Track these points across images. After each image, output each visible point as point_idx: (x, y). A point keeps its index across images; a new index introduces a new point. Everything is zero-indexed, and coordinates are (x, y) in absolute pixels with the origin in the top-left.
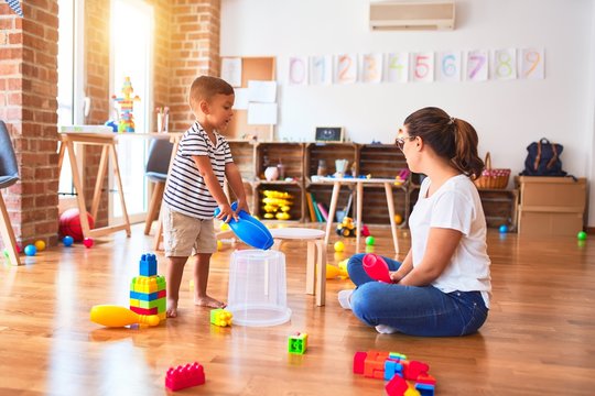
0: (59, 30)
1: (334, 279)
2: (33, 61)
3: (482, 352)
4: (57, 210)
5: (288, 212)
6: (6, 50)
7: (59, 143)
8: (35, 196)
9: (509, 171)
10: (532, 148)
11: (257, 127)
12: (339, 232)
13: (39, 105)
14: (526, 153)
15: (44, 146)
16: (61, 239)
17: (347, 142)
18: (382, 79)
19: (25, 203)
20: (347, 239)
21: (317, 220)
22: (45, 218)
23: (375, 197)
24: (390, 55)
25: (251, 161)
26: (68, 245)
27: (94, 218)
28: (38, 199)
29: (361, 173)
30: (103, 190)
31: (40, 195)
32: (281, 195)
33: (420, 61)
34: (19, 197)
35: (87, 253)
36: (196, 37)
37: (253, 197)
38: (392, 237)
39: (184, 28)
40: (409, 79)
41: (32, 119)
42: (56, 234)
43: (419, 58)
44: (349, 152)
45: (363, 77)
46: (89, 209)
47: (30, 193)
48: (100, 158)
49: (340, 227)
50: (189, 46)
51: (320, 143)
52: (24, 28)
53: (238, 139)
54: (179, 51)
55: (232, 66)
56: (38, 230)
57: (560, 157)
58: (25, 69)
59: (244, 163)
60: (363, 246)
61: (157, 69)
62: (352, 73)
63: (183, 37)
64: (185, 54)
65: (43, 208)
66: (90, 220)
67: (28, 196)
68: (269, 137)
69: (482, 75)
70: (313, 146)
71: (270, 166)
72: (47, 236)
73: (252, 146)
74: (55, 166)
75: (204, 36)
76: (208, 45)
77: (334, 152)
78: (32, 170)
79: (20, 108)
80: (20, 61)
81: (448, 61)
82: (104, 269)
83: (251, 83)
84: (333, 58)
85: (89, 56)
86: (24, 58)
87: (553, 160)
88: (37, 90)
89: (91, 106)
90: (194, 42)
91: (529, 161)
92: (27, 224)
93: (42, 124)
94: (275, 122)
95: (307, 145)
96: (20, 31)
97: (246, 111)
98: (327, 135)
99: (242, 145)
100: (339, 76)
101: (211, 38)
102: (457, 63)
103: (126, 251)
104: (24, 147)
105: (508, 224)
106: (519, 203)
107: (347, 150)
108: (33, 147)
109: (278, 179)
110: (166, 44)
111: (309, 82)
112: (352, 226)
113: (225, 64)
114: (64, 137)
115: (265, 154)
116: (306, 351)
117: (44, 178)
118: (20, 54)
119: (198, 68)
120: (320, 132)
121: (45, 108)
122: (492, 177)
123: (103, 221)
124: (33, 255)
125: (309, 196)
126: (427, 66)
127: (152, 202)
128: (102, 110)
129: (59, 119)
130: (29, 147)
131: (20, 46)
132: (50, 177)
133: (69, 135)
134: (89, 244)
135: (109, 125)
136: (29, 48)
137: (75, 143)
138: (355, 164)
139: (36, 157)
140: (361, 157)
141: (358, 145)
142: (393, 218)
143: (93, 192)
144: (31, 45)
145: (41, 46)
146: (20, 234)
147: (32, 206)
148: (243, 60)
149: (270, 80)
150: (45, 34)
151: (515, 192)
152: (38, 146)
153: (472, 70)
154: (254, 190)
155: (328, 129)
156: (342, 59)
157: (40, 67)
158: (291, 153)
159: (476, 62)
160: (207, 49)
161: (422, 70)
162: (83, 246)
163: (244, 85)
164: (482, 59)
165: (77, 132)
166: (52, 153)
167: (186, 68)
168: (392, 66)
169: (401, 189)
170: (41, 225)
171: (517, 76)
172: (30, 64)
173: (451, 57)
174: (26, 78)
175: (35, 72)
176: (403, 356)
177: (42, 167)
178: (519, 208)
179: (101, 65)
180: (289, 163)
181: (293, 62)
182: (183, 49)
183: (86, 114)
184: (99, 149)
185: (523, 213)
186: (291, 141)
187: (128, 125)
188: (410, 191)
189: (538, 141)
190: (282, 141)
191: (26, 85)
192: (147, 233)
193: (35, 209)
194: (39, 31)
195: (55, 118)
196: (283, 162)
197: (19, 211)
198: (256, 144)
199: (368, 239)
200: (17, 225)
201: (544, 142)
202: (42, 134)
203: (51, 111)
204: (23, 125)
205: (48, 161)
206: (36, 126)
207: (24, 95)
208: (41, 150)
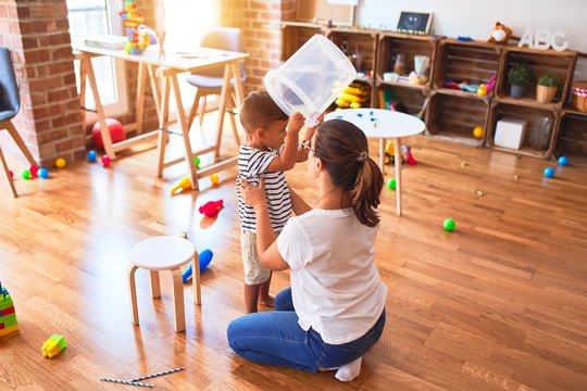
8: (50, 118)
13: (42, 27)
15: (55, 69)
19: (39, 127)
22: (66, 136)
26: (93, 161)
28: (54, 120)
31: (56, 117)
32: (352, 90)
34: (33, 122)
41: (36, 45)
42: (83, 148)
47: (44, 117)
56: (58, 148)
65: (62, 128)
67: (42, 120)
72: (71, 152)
74: (72, 86)
78: (44, 94)
79: (20, 37)
88: (38, 15)
92: (47, 145)
93: (49, 48)
98: (412, 23)
104: (31, 74)
108: (40, 73)
117: (60, 99)
121: (52, 31)
125: (382, 95)
129: (73, 38)
130: (37, 74)
132: (67, 97)
134: (107, 162)
139: (47, 81)
146: (38, 154)
147: (48, 128)
152: (47, 70)
155: (414, 15)
166: (66, 73)
169: (483, 101)
170: (62, 143)
174: (22, 6)
177: (56, 90)
187: (134, 45)
188: (493, 105)
193: (53, 130)
195: (67, 38)
197: (34, 134)
200: (32, 146)
202: (51, 57)
203: (60, 32)
204: (26, 54)
205: (63, 82)
206: (41, 52)
207: (20, 24)
208: (52, 73)
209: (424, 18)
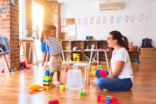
0: (19, 13)
1: (92, 76)
2: (12, 21)
3: (132, 95)
4: (19, 60)
5: (79, 59)
6: (6, 19)
7: (20, 42)
8: (14, 56)
9: (137, 46)
10: (144, 40)
11: (71, 37)
12: (93, 64)
13: (14, 33)
14: (142, 42)
15: (16, 43)
16: (21, 67)
17: (94, 40)
18: (103, 23)
19: (11, 58)
20: (95, 66)
21: (87, 61)
22: (16, 62)
23: (102, 54)
24: (105, 17)
25: (69, 46)
26: (22, 69)
27: (29, 61)
28: (14, 57)
29: (98, 48)
30: (31, 54)
32: (77, 54)
33: (113, 18)
34: (10, 57)
35: (27, 71)
36: (54, 14)
37: (70, 55)
38: (107, 65)
39: (51, 12)
40: (110, 23)
41: (13, 37)
42: (19, 66)
43: (113, 17)
44: (95, 43)
45: (98, 23)
46: (27, 59)
47: (13, 55)
48: (30, 46)
49: (93, 62)
50: (52, 16)
51: (87, 40)
52: (10, 13)
53: (66, 40)
54: (50, 17)
55: (64, 21)
57: (151, 42)
58: (11, 24)
59: (67, 46)
60: (99, 67)
61: (44, 22)
62: (95, 22)
63: (51, 14)
64: (52, 18)
65: (16, 59)
66: (28, 62)
68: (74, 39)
69: (130, 21)
70: (85, 41)
71: (74, 47)
72: (17, 67)
73: (69, 42)
74: (19, 48)
75: (56, 13)
76: (57, 16)
77: (91, 43)
78: (13, 50)
79: (10, 34)
80: (9, 22)
81: (120, 18)
82: (32, 75)
83: (69, 25)
84: (90, 18)
85: (27, 20)
86: (10, 21)
87: (149, 43)
88: (14, 29)
89: (28, 32)
90: (54, 15)
91: (143, 44)
92: (12, 64)
93: (15, 38)
94: (75, 35)
95: (84, 41)
96: (9, 14)
97: (68, 33)
98: (89, 38)
99: (67, 41)
100: (92, 23)
101: (58, 14)
102: (123, 18)
103: (37, 70)
104: (11, 44)
105: (138, 61)
106: (140, 55)
107: (94, 42)
108: (13, 44)
109: (76, 50)
110: (47, 16)
111: (84, 25)
112: (96, 62)
113: (62, 21)
114: (21, 41)
115: (73, 44)
116: (85, 96)
117: (16, 51)
118: (9, 20)
119: (55, 22)
120: (87, 38)
122: (133, 48)
123: (31, 62)
124: (13, 72)
125: (85, 54)
126: (115, 19)
127: (44, 57)
128: (30, 33)
129: (19, 36)
131: (9, 18)
132: (17, 51)
133: (22, 40)
134: (28, 68)
135: (32, 37)
136: (11, 18)
137: (24, 42)
138: (97, 46)
139: (14, 46)
140: (98, 44)
141: (97, 41)
142: (107, 60)
143: (28, 55)
144: (12, 17)
145: (14, 17)
146: (10, 66)
147: (13, 59)
148: (67, 19)
149: (74, 24)
150: (16, 14)
151: (139, 52)
153: (127, 20)
154: (70, 53)
155: (89, 37)
156: (92, 18)
157: (14, 23)
158: (80, 43)
159: (128, 18)
160: (57, 17)
161: (113, 21)
162: (26, 69)
163: (67, 26)
164: (129, 17)
165: (24, 39)
166: (18, 45)
167: (52, 22)
168: (105, 20)
169: (109, 52)
170: (15, 64)
171: (139, 21)
172: (12, 22)
173: (121, 17)
174: (11, 26)
175: (13, 24)
176: (111, 97)
177: (15, 49)
178: (141, 56)
179: (30, 22)
180: (79, 46)
181: (80, 19)
182: (51, 17)
183: (26, 35)
184: (30, 44)
185: (142, 57)
186: (80, 40)
187: (37, 37)
188: (111, 53)
189: (145, 38)
190: (77, 40)
191: (11, 28)
192: (43, 65)
193: (14, 60)
194: (14, 14)
195: (18, 36)
196: (78, 46)
197: (10, 60)
198: (70, 41)
199: (101, 66)
200: (9, 64)
201: (147, 38)
202: (15, 40)
203: (17, 34)
204: (10, 38)
205: (17, 47)
206: (14, 38)
207: (10, 30)
208: (15, 44)
209: (92, 37)
